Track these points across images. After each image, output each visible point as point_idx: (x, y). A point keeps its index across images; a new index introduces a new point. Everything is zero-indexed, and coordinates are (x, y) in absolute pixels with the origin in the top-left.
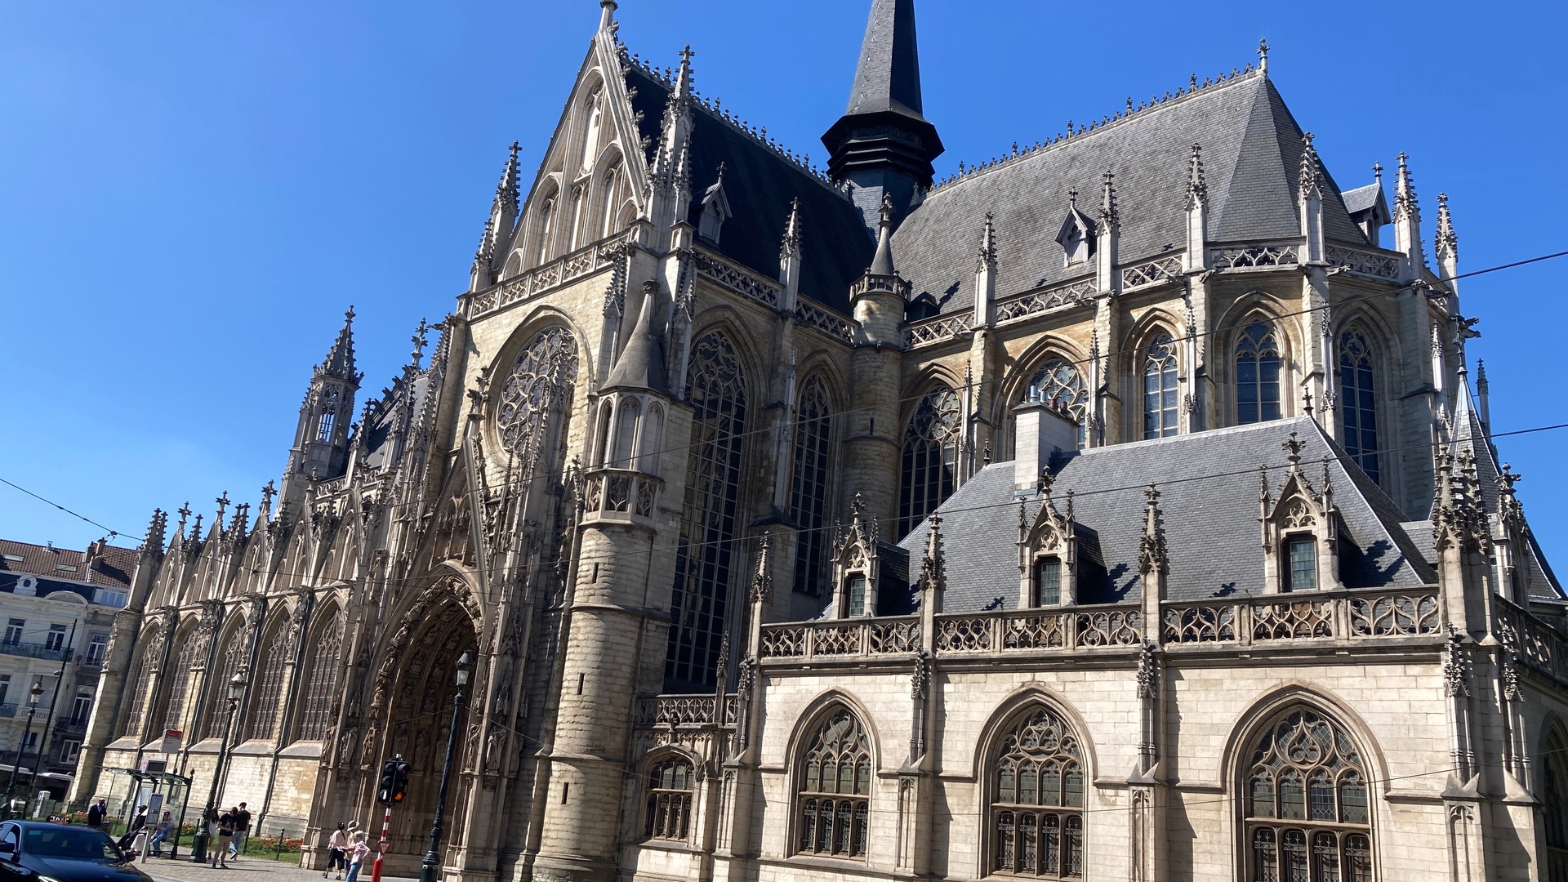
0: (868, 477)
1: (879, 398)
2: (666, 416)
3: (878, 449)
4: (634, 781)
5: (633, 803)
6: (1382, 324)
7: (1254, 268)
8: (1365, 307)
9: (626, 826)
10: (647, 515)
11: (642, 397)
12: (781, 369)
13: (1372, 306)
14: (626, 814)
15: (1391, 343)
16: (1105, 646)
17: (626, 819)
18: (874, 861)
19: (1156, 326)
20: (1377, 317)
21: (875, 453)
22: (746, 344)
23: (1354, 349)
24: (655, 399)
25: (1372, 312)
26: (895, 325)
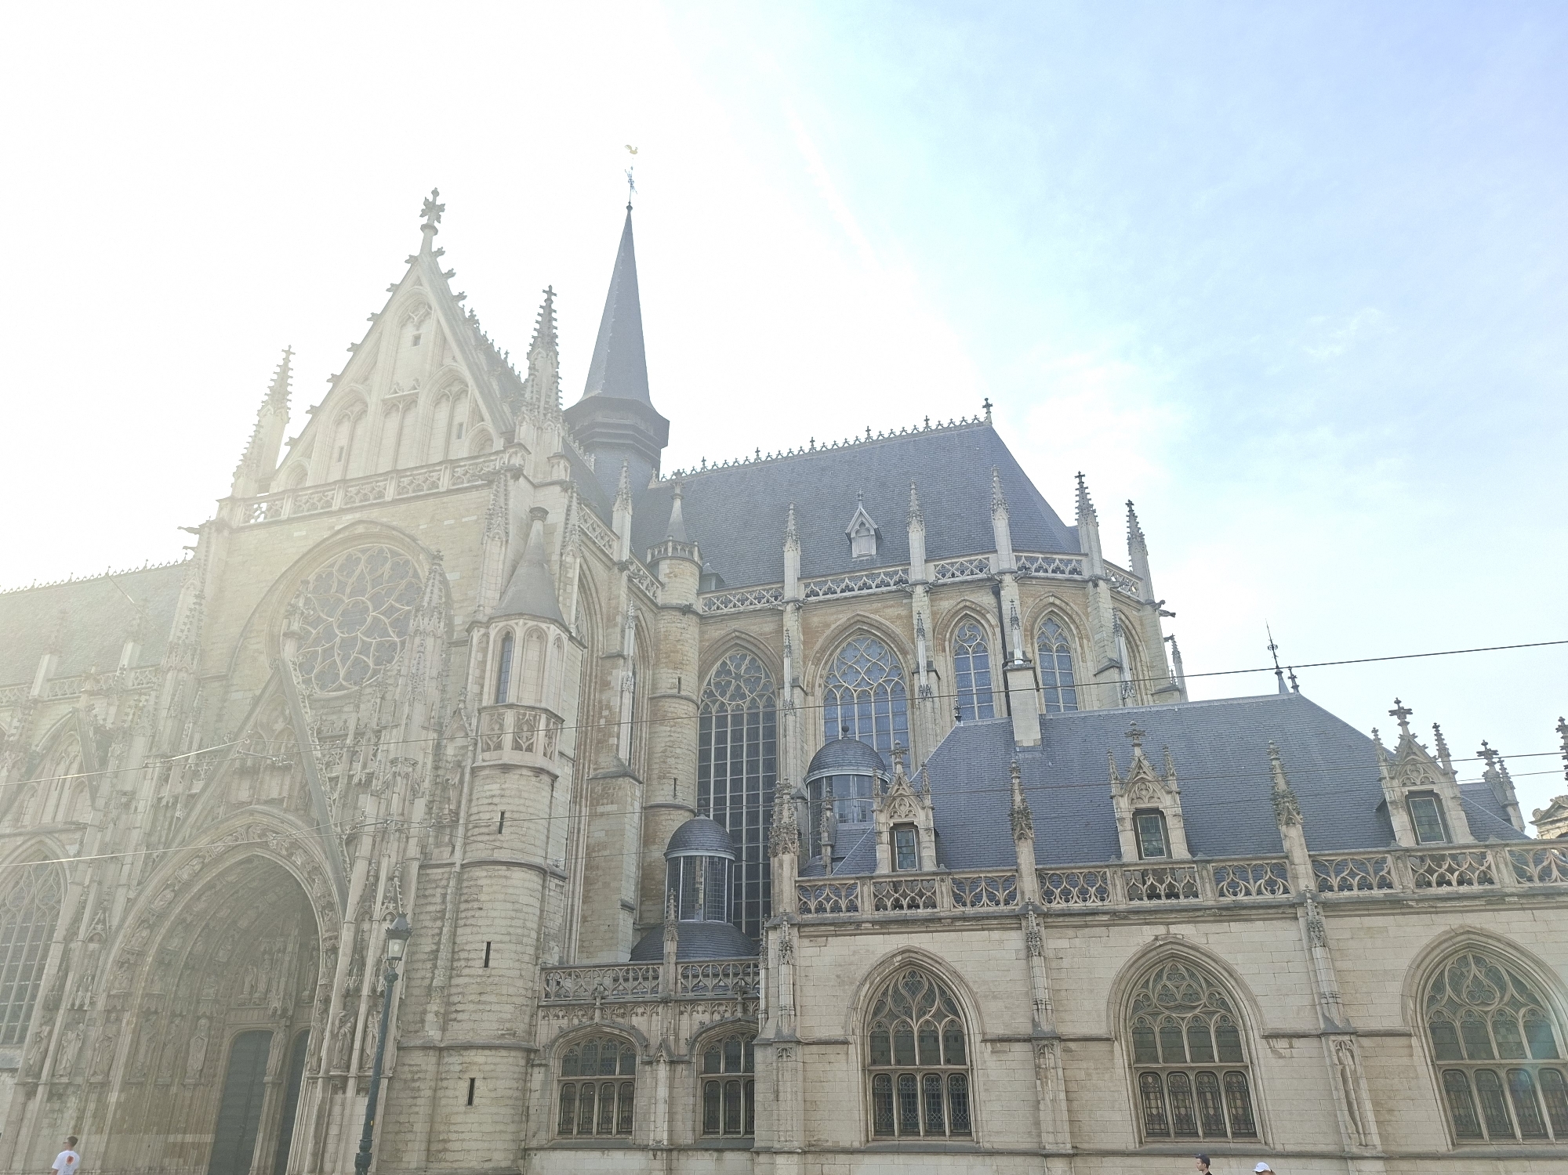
0: (677, 735)
1: (685, 658)
2: (564, 651)
3: (686, 707)
4: (543, 1069)
5: (542, 1096)
7: (1050, 575)
9: (532, 1126)
10: (551, 756)
11: (548, 628)
12: (619, 619)
14: (532, 1111)
16: (1251, 897)
17: (532, 1118)
18: (992, 1139)
19: (966, 615)
21: (683, 712)
22: (589, 589)
24: (558, 631)
26: (693, 590)
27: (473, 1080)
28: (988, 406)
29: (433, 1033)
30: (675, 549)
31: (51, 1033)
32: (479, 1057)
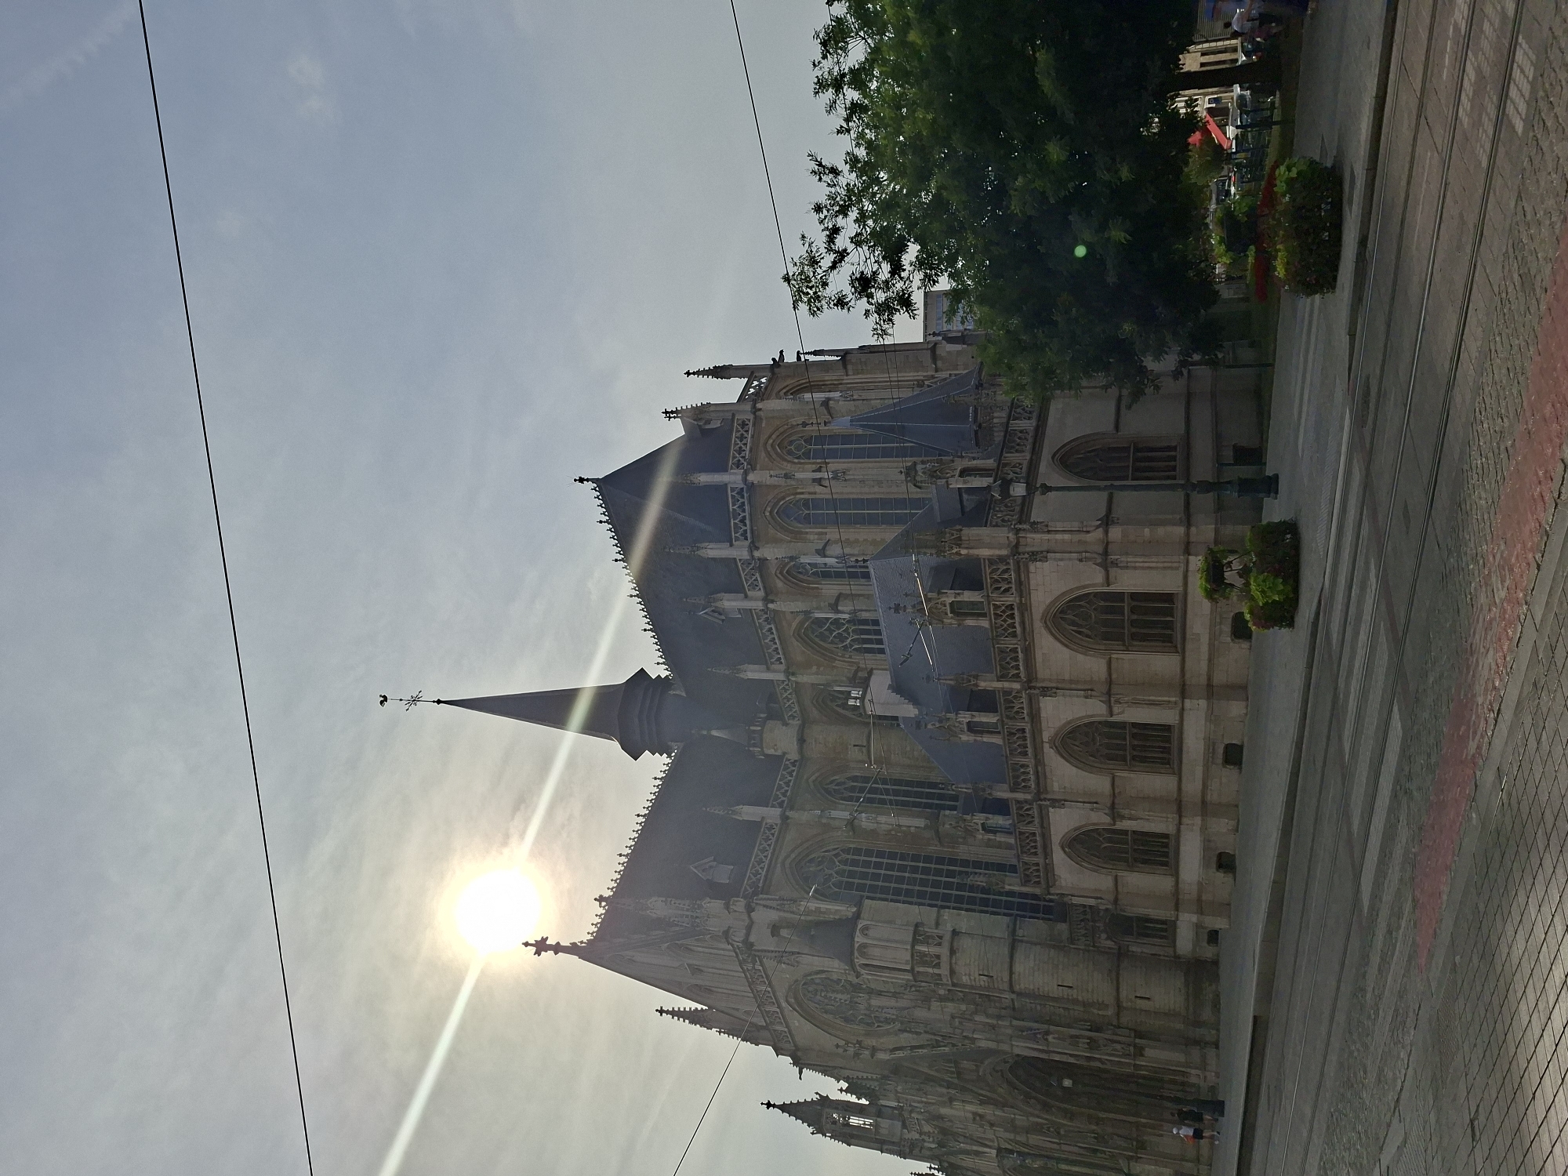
0: (896, 748)
1: (838, 740)
2: (869, 923)
3: (875, 740)
6: (781, 430)
7: (747, 514)
8: (771, 441)
10: (941, 937)
11: (858, 942)
13: (770, 437)
15: (795, 423)
19: (787, 572)
20: (777, 433)
22: (807, 848)
23: (798, 448)
24: (858, 933)
25: (774, 436)
26: (784, 728)
27: (1136, 997)
28: (581, 480)
29: (1110, 1012)
30: (754, 745)
31: (1110, 1152)
32: (1123, 994)
